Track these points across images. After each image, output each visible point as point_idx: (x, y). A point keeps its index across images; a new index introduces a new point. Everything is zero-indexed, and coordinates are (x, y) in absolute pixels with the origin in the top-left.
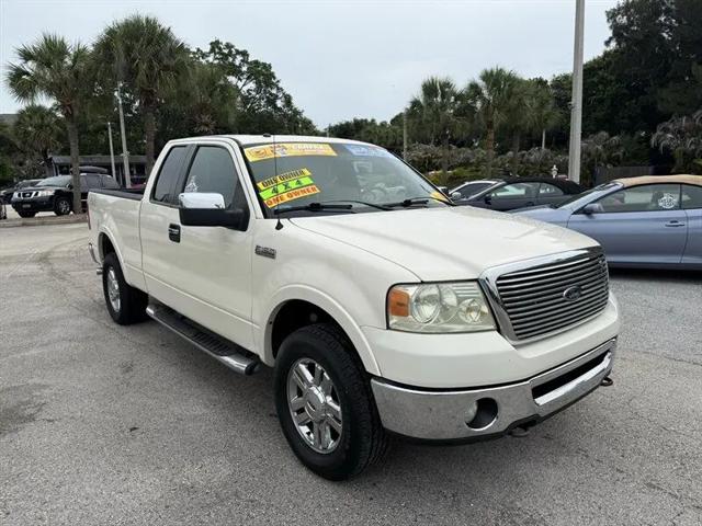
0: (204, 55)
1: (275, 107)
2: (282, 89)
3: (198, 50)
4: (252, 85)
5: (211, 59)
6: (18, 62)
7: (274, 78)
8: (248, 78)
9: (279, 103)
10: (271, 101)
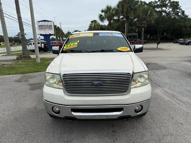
0: (156, 2)
1: (178, 15)
2: (181, 9)
3: (155, 1)
4: (171, 9)
5: (158, 3)
6: (101, 13)
7: (179, 6)
8: (170, 7)
9: (180, 14)
10: (177, 14)
